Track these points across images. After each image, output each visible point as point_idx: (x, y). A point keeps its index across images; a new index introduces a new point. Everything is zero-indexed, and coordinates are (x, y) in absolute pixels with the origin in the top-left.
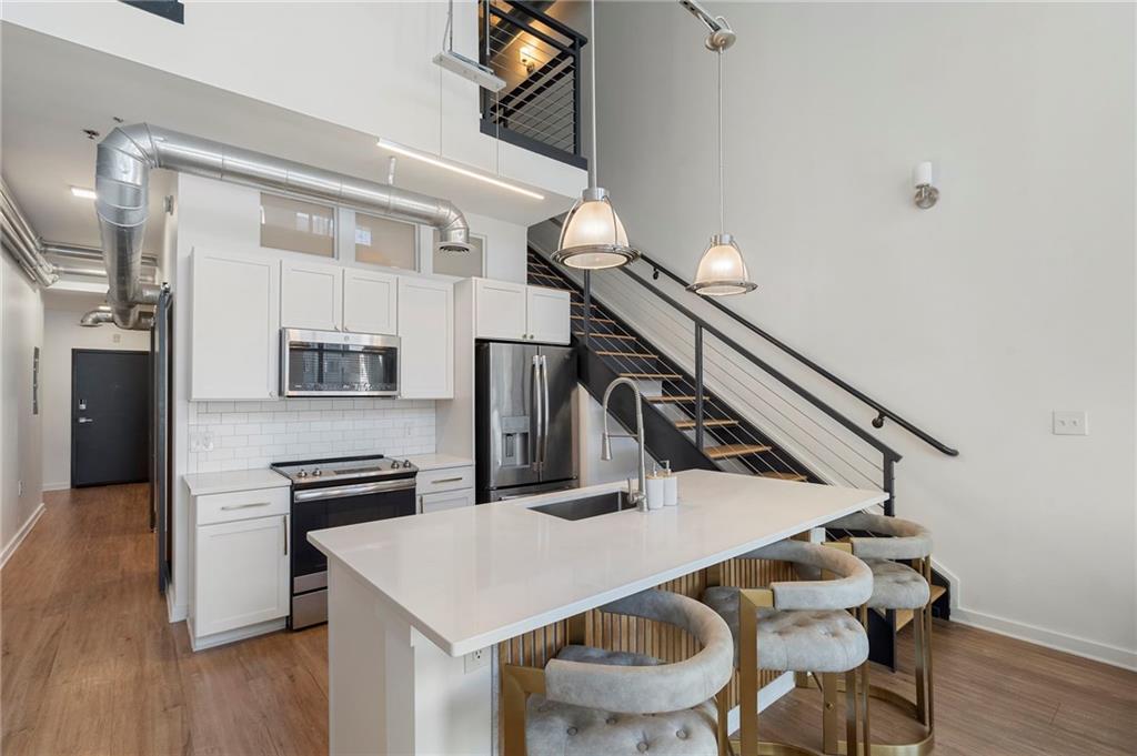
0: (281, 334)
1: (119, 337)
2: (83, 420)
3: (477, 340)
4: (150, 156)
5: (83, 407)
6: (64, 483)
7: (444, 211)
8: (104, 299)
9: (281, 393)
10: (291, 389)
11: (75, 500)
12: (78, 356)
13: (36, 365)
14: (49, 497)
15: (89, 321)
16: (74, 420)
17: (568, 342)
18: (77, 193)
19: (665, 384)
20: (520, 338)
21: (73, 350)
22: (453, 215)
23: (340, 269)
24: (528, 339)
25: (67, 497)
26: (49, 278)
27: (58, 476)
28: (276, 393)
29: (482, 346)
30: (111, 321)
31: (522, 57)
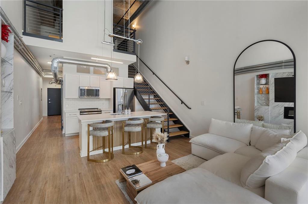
0: (79, 87)
1: (56, 85)
2: (49, 102)
3: (114, 88)
4: (58, 62)
5: (50, 100)
6: (46, 115)
7: (106, 66)
8: (53, 78)
9: (79, 97)
10: (81, 96)
11: (48, 118)
12: (49, 89)
13: (41, 92)
14: (44, 117)
15: (50, 83)
16: (48, 102)
17: (133, 88)
18: (48, 63)
19: (154, 95)
20: (123, 87)
21: (48, 88)
22: (108, 66)
23: (89, 76)
24: (124, 87)
25: (47, 117)
26: (43, 75)
27: (45, 113)
28: (78, 97)
29: (114, 89)
30: (54, 83)
31: (133, 27)
